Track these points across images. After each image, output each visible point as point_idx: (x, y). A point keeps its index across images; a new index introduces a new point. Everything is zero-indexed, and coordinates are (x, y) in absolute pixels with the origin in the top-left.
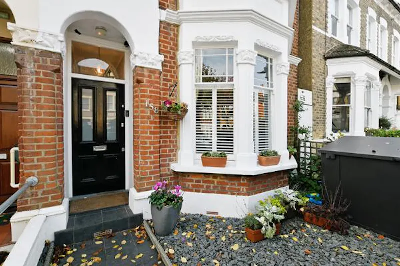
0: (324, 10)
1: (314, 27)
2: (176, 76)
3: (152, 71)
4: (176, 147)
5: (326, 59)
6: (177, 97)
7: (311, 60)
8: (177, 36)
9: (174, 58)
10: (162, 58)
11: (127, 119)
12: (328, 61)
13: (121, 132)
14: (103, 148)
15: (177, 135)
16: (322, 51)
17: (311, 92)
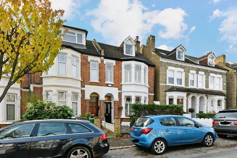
0: (165, 78)
1: (160, 84)
2: (121, 102)
3: (117, 101)
4: (121, 114)
5: (166, 92)
6: (121, 105)
7: (159, 93)
8: (121, 94)
9: (121, 98)
10: (119, 99)
11: (112, 109)
12: (166, 93)
13: (111, 111)
14: (108, 115)
15: (121, 112)
16: (164, 90)
17: (159, 102)
